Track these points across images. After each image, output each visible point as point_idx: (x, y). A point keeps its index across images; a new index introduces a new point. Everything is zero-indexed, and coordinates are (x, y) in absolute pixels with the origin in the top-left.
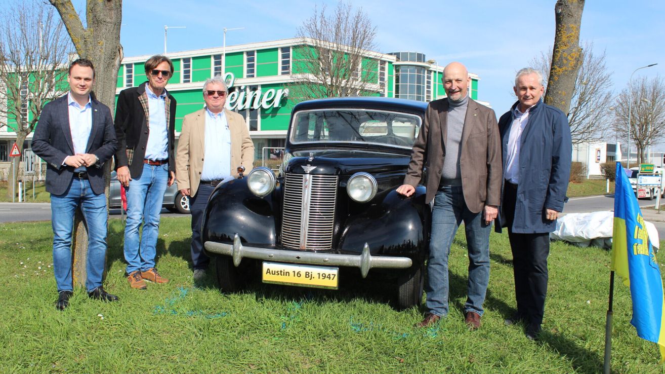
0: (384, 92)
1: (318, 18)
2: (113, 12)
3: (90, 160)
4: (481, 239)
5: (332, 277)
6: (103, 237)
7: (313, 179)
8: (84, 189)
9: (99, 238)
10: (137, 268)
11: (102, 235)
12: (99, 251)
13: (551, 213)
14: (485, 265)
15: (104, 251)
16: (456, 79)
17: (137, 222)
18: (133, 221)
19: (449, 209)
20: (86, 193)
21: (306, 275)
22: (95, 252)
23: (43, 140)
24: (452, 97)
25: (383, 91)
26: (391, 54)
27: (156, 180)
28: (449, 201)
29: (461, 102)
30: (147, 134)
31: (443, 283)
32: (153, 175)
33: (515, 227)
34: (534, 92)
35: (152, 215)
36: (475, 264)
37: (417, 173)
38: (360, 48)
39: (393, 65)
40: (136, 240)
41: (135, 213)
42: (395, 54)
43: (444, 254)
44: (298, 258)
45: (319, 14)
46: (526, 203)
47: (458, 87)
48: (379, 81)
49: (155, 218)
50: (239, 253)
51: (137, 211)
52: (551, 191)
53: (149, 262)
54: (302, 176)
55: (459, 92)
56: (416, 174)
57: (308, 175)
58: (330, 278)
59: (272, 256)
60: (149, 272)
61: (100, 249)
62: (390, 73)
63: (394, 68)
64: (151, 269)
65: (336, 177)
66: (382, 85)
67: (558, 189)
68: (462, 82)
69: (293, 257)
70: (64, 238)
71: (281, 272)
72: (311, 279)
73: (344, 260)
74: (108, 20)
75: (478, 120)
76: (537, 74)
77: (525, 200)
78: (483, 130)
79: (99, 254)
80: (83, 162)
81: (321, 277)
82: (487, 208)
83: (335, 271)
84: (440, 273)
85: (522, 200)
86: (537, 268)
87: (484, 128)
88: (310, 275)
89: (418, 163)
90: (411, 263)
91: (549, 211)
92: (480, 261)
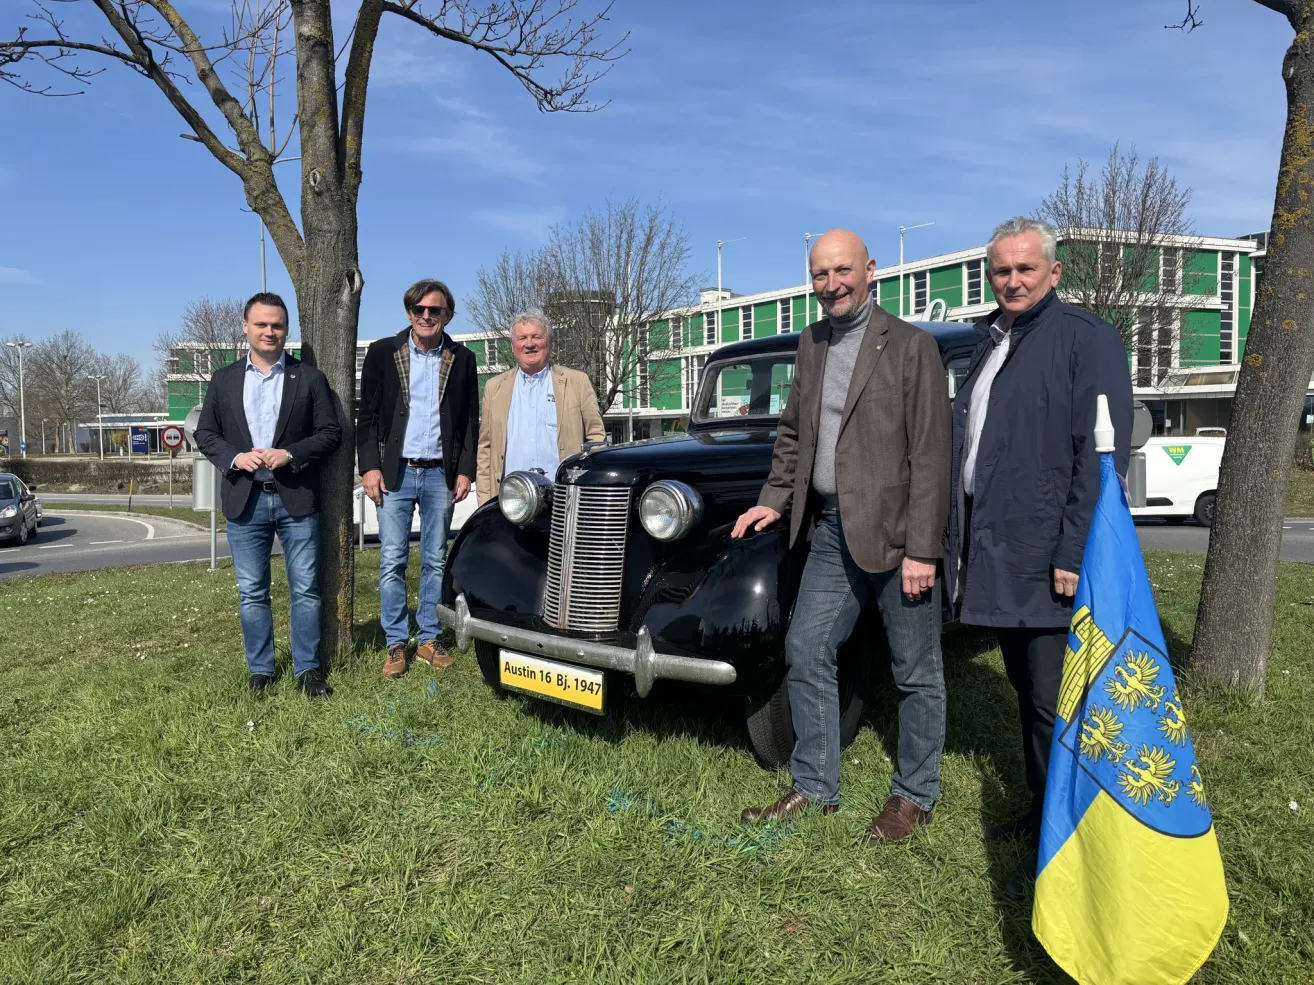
0: (1231, 307)
1: (1070, 189)
2: (330, 213)
3: (273, 459)
4: (905, 632)
5: (595, 688)
6: (306, 588)
7: (582, 495)
8: (274, 510)
9: (301, 588)
10: (397, 639)
11: (306, 585)
12: (306, 610)
13: (1065, 579)
14: (922, 693)
15: (315, 609)
16: (836, 266)
17: (392, 562)
18: (386, 561)
19: (831, 560)
20: (277, 515)
21: (558, 680)
22: (299, 611)
23: (209, 430)
24: (832, 311)
25: (1227, 307)
26: (1246, 238)
27: (424, 492)
28: (833, 543)
29: (855, 318)
30: (405, 415)
31: (818, 725)
32: (417, 483)
33: (969, 610)
34: (1029, 279)
35: (430, 551)
36: (900, 687)
37: (782, 479)
38: (1153, 232)
39: (1251, 258)
40: (396, 593)
41: (387, 548)
42: (1254, 237)
43: (816, 660)
44: (540, 646)
45: (1073, 182)
46: (997, 552)
47: (843, 284)
48: (1219, 291)
49: (434, 556)
50: (464, 630)
51: (392, 544)
52: (1067, 524)
53: (426, 630)
54: (565, 488)
55: (848, 296)
56: (781, 482)
57: (572, 487)
58: (592, 690)
59: (505, 640)
60: (427, 646)
61: (306, 606)
62: (1244, 272)
63: (1253, 262)
64: (430, 642)
65: (627, 491)
66: (1227, 297)
67: (1081, 518)
68: (852, 272)
69: (534, 643)
70: (247, 591)
71: (524, 670)
72: (565, 689)
73: (608, 657)
74: (326, 227)
75: (884, 360)
76: (1040, 234)
77: (995, 545)
78: (891, 380)
79: (305, 613)
80: (259, 462)
81: (580, 688)
82: (907, 561)
83: (598, 678)
84: (809, 702)
85: (987, 543)
86: (1041, 711)
87: (896, 377)
88: (563, 680)
89: (784, 459)
90: (734, 675)
91: (1059, 573)
92: (909, 682)
